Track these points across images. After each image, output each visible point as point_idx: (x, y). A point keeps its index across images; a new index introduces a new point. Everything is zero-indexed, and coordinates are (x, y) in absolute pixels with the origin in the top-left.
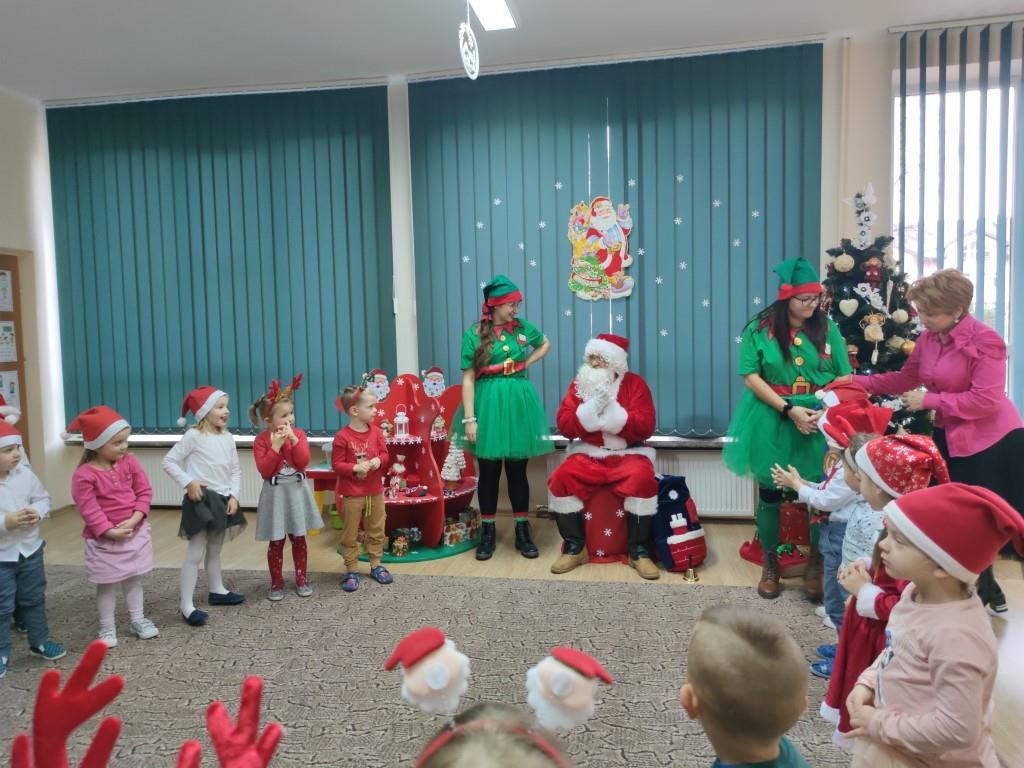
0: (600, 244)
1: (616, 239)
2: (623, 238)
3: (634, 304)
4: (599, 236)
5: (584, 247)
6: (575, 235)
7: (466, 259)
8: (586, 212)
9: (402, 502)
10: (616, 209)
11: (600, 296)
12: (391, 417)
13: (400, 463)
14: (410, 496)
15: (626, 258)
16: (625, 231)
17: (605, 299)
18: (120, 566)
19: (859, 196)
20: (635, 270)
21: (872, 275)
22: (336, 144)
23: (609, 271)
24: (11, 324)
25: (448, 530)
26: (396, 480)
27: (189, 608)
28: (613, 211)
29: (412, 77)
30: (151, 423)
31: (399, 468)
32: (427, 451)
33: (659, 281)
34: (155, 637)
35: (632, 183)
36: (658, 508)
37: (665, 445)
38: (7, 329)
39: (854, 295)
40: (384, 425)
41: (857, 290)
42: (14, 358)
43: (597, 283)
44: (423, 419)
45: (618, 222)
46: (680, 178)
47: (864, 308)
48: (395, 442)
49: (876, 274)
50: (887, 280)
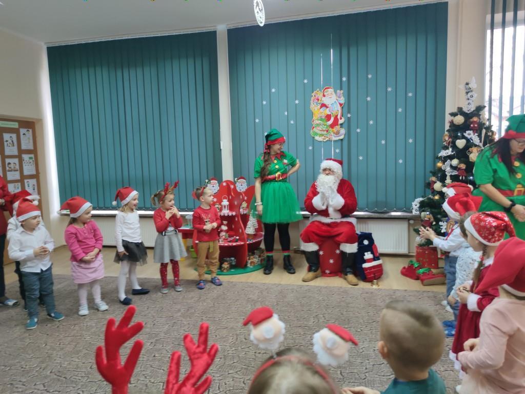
0: (327, 112)
1: (336, 109)
2: (339, 108)
3: (345, 143)
4: (327, 107)
5: (318, 113)
6: (314, 107)
7: (257, 121)
8: (320, 95)
9: (226, 245)
10: (335, 92)
11: (327, 139)
12: (220, 202)
13: (225, 225)
14: (230, 241)
15: (341, 119)
16: (341, 105)
17: (330, 141)
18: (89, 275)
19: (467, 84)
20: (346, 125)
21: (474, 126)
22: (191, 61)
23: (332, 126)
24: (32, 156)
25: (249, 259)
26: (223, 234)
27: (123, 296)
28: (334, 94)
29: (230, 26)
30: (101, 205)
31: (224, 228)
32: (238, 219)
33: (358, 130)
34: (107, 310)
35: (344, 79)
36: (358, 249)
37: (361, 216)
38: (31, 158)
39: (464, 137)
40: (217, 206)
41: (466, 135)
42: (34, 172)
43: (326, 132)
44: (236, 203)
45: (337, 100)
46: (370, 76)
47: (469, 144)
48: (222, 214)
49: (476, 126)
50: (482, 129)
